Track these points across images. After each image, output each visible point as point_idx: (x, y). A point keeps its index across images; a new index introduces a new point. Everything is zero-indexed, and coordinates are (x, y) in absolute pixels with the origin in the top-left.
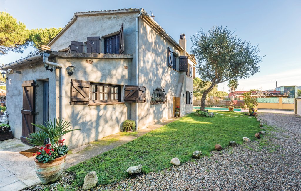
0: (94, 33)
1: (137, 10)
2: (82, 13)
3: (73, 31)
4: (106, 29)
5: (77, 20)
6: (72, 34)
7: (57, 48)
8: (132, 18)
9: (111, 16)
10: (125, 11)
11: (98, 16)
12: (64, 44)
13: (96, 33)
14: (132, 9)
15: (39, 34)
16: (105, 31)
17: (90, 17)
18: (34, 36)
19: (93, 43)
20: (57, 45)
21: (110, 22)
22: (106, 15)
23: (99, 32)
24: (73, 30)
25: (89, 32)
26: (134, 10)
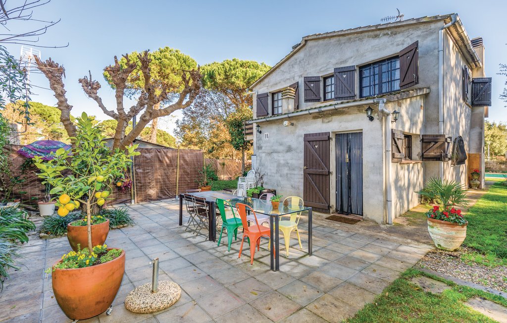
0: (341, 62)
1: (441, 17)
2: (320, 34)
3: (298, 63)
4: (366, 54)
5: (306, 46)
6: (296, 66)
7: (267, 88)
8: (426, 31)
9: (378, 32)
10: (415, 22)
11: (350, 36)
12: (280, 82)
13: (345, 61)
14: (430, 17)
15: (213, 72)
16: (365, 56)
17: (332, 39)
18: (207, 75)
19: (345, 76)
20: (267, 85)
21: (376, 42)
22: (366, 33)
23: (353, 58)
24: (298, 61)
25: (331, 61)
26: (436, 17)
